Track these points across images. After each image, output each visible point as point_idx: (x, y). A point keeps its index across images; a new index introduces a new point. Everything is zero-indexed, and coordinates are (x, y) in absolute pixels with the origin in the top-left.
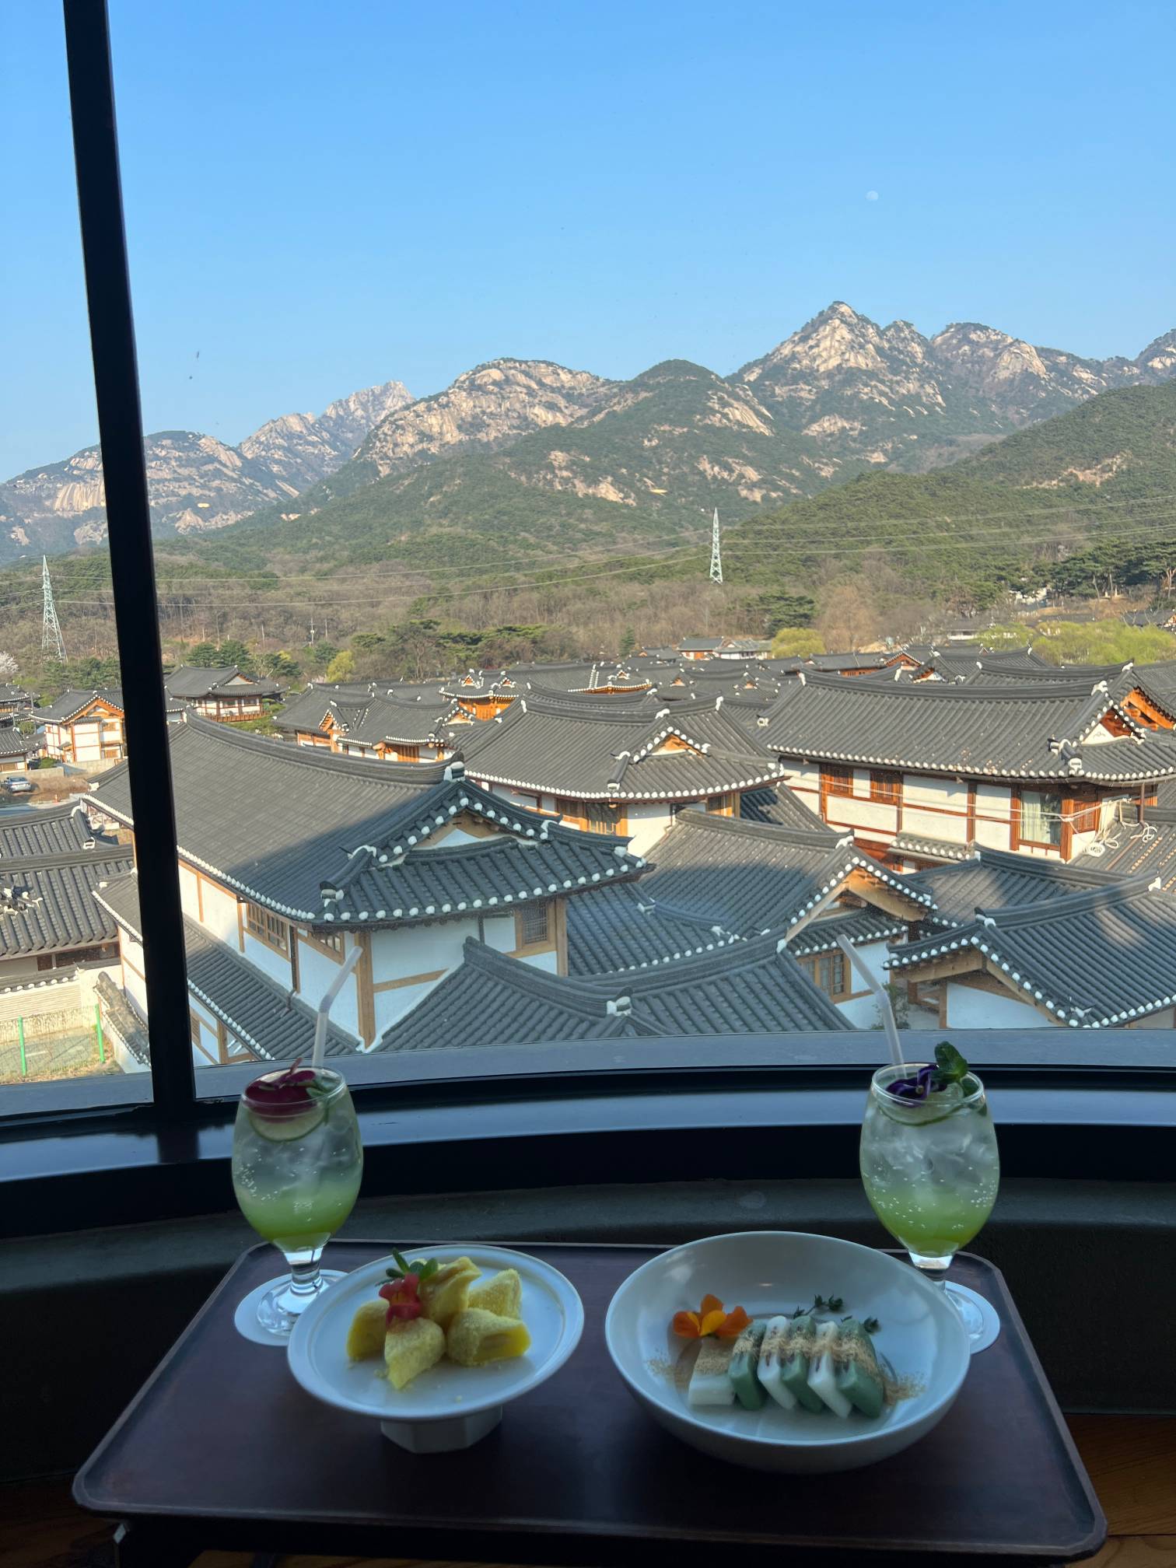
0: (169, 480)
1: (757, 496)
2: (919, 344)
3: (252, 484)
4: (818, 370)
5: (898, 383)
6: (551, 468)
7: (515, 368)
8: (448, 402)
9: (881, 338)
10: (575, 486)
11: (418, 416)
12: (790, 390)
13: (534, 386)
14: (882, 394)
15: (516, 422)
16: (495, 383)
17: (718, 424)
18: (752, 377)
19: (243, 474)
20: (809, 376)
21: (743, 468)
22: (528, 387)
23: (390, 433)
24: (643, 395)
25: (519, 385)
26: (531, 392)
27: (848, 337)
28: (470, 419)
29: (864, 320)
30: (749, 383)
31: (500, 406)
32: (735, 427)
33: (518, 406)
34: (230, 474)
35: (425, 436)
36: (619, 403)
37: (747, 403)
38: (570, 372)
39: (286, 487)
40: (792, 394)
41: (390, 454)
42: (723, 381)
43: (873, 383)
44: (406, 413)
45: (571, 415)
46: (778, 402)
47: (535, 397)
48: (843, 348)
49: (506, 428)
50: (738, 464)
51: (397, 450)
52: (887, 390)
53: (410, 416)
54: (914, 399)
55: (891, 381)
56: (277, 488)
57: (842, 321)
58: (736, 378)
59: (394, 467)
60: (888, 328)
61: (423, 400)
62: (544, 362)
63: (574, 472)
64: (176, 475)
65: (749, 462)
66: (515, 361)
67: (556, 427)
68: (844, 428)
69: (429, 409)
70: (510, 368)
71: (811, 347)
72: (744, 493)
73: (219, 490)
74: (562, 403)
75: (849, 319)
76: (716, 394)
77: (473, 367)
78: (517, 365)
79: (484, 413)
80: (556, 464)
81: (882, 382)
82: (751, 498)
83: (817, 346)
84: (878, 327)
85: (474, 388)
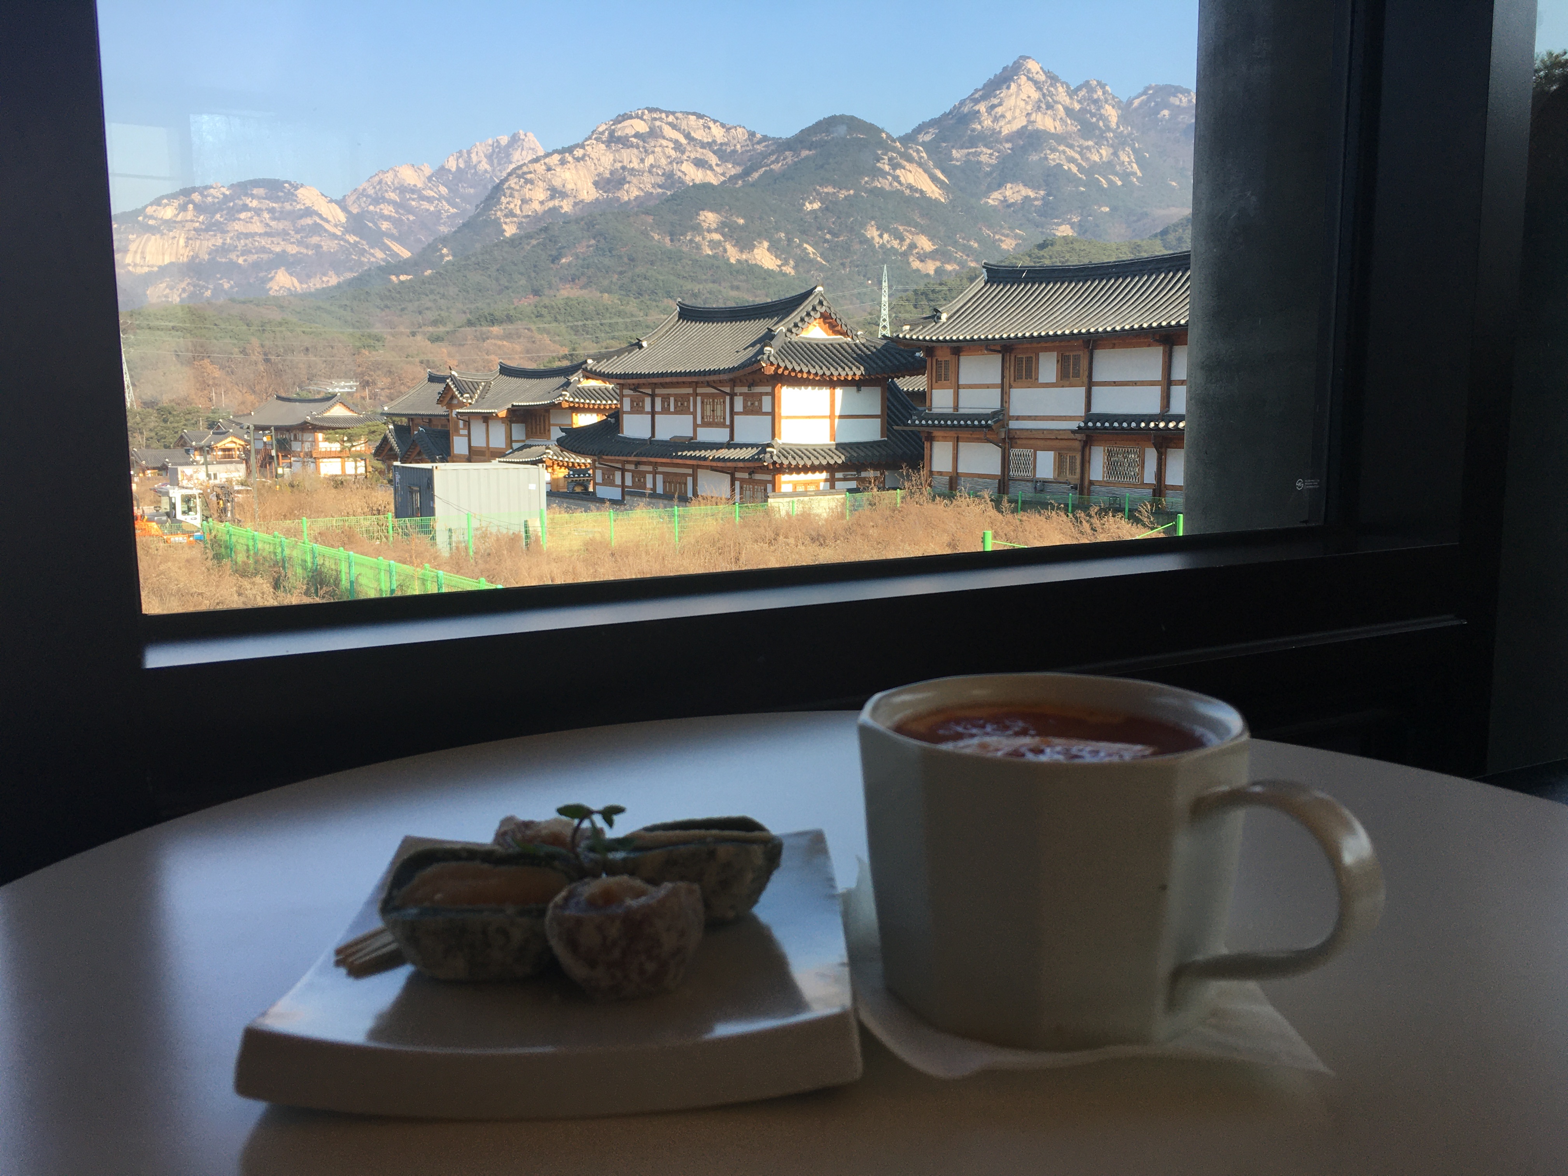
0: (260, 235)
1: (930, 268)
2: (1113, 107)
3: (356, 244)
4: (1000, 132)
5: (1088, 148)
6: (697, 229)
7: (661, 119)
8: (584, 155)
9: (1071, 98)
10: (725, 251)
11: (549, 169)
12: (969, 154)
13: (683, 141)
14: (1071, 160)
15: (660, 180)
16: (637, 135)
17: (887, 188)
18: (928, 138)
19: (347, 230)
20: (990, 139)
21: (916, 238)
22: (676, 141)
23: (518, 187)
24: (805, 153)
25: (664, 138)
26: (678, 146)
27: (1035, 95)
28: (608, 176)
29: (1053, 79)
30: (923, 144)
31: (642, 161)
32: (908, 192)
33: (663, 162)
34: (332, 229)
35: (555, 192)
36: (777, 161)
37: (920, 165)
38: (723, 125)
39: (396, 248)
40: (971, 158)
41: (518, 212)
42: (894, 141)
43: (1061, 148)
44: (537, 166)
45: (723, 174)
46: (955, 166)
47: (683, 152)
48: (1029, 108)
49: (650, 186)
50: (910, 232)
51: (526, 207)
52: (1077, 156)
53: (540, 168)
54: (1108, 167)
55: (1080, 146)
56: (385, 248)
57: (1029, 79)
58: (908, 139)
59: (520, 225)
60: (1079, 89)
61: (556, 151)
62: (694, 114)
63: (723, 235)
64: (268, 230)
65: (923, 232)
66: (661, 111)
67: (706, 187)
68: (1027, 198)
69: (563, 162)
70: (655, 119)
71: (993, 107)
72: (916, 264)
73: (318, 247)
74: (713, 160)
75: (1036, 77)
76: (886, 154)
77: (614, 116)
78: (664, 115)
79: (624, 168)
80: (705, 225)
81: (1071, 147)
82: (924, 271)
83: (1000, 104)
84: (1068, 87)
85: (613, 140)
